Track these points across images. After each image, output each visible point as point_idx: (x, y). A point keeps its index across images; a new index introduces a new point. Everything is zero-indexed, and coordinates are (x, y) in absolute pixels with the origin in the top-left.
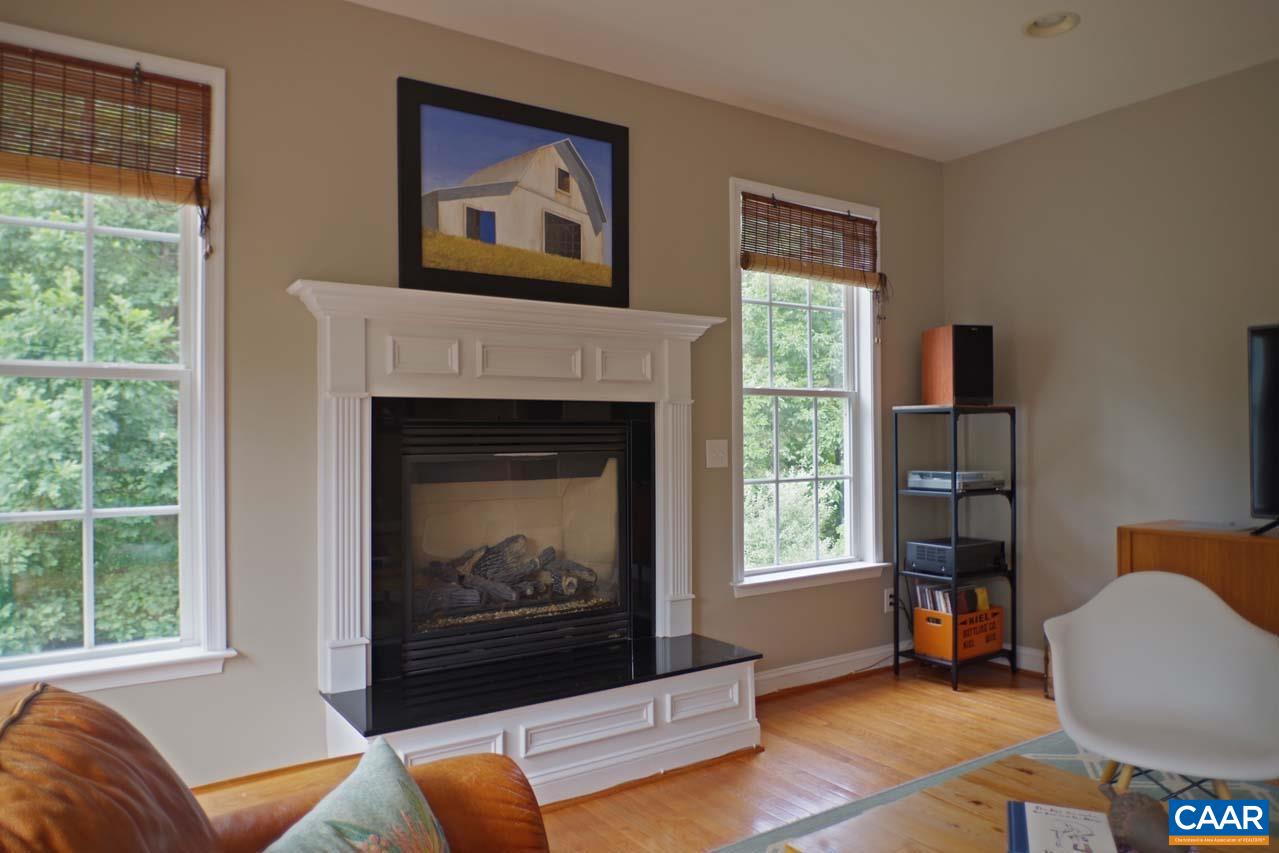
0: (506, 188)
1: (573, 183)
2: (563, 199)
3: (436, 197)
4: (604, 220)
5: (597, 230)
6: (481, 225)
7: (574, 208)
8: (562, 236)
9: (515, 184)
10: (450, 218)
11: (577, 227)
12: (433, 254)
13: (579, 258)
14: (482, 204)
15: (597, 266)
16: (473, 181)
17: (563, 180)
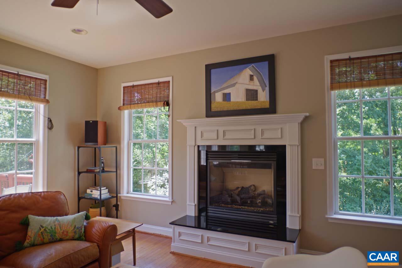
0: (233, 85)
1: (255, 78)
2: (252, 83)
3: (215, 92)
4: (266, 86)
5: (263, 90)
6: (227, 97)
7: (256, 85)
8: (252, 95)
9: (237, 83)
10: (218, 97)
11: (256, 91)
12: (214, 107)
13: (257, 100)
14: (226, 91)
15: (264, 102)
16: (225, 85)
17: (251, 78)
